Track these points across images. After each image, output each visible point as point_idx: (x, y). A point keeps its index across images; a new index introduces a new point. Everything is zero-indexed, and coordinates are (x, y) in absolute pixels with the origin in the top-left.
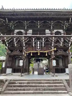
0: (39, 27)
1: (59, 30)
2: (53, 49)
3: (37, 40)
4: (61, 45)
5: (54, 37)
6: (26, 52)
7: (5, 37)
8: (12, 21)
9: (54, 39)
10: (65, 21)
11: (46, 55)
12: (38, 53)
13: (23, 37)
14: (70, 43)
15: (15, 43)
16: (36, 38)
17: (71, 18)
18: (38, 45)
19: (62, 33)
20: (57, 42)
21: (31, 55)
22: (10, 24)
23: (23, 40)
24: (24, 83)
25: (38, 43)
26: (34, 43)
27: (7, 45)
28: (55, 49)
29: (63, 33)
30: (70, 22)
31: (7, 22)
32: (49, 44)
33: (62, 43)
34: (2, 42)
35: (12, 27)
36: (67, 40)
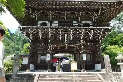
1: (87, 22)
2: (82, 42)
3: (65, 32)
4: (91, 38)
5: (83, 29)
6: (52, 46)
7: (30, 29)
8: (36, 12)
9: (83, 31)
10: (95, 12)
11: (75, 49)
12: (65, 47)
13: (50, 29)
14: (101, 36)
15: (40, 35)
17: (100, 9)
18: (66, 38)
19: (90, 25)
20: (87, 34)
21: (58, 48)
22: (34, 15)
23: (50, 32)
24: (55, 77)
25: (66, 35)
26: (61, 35)
27: (31, 38)
28: (85, 42)
29: (92, 25)
30: (100, 13)
31: (30, 12)
32: (77, 37)
33: (92, 35)
34: (25, 34)
35: (35, 18)
36: (97, 33)
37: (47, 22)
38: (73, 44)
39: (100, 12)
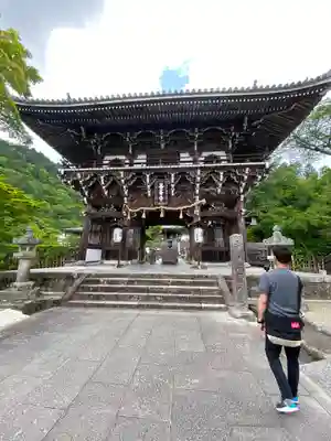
0: (163, 146)
1: (214, 153)
2: (197, 200)
3: (157, 178)
4: (219, 191)
5: (199, 171)
6: (130, 210)
7: (79, 174)
8: (96, 134)
9: (199, 174)
10: (233, 128)
11: (181, 217)
12: (160, 213)
13: (122, 173)
14: (244, 184)
15: (104, 188)
16: (155, 174)
17: (246, 118)
18: (161, 193)
19: (222, 158)
20: (209, 182)
21: (144, 216)
22: (92, 143)
23: (123, 181)
25: (161, 186)
26: (149, 187)
27: (86, 193)
28: (204, 201)
29: (225, 158)
30: (245, 128)
31: (84, 137)
32: (188, 191)
33: (221, 185)
34: (73, 186)
35: (96, 148)
36: (235, 178)
37: (122, 157)
38: (176, 206)
39: (245, 125)
